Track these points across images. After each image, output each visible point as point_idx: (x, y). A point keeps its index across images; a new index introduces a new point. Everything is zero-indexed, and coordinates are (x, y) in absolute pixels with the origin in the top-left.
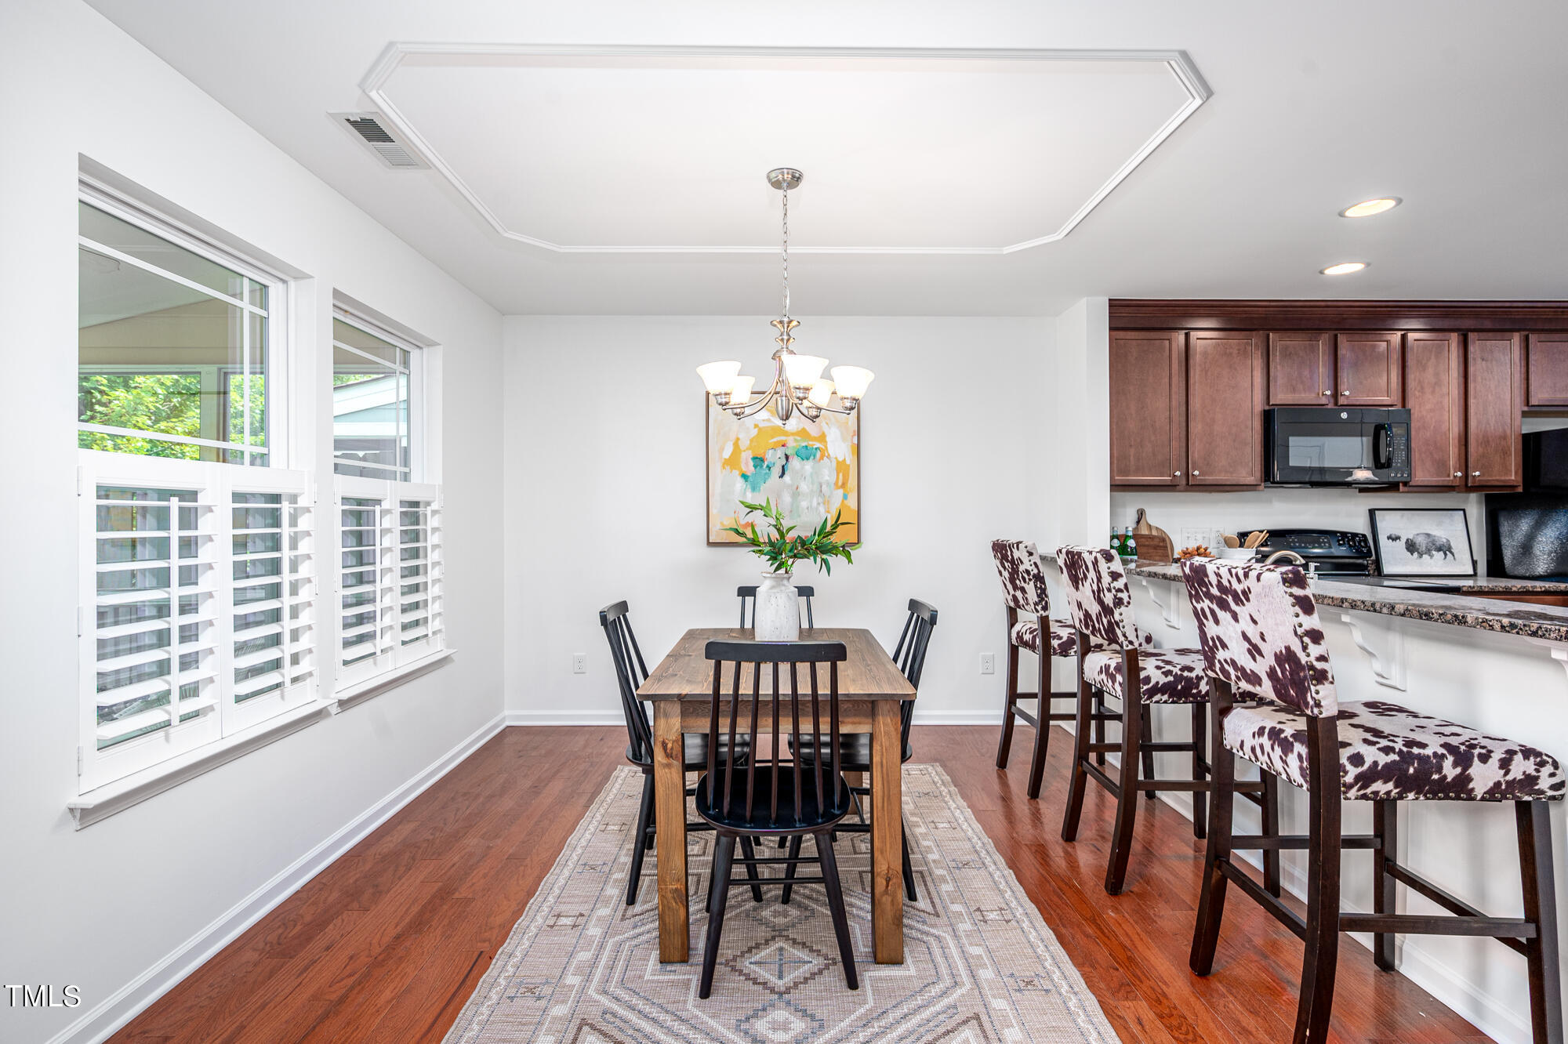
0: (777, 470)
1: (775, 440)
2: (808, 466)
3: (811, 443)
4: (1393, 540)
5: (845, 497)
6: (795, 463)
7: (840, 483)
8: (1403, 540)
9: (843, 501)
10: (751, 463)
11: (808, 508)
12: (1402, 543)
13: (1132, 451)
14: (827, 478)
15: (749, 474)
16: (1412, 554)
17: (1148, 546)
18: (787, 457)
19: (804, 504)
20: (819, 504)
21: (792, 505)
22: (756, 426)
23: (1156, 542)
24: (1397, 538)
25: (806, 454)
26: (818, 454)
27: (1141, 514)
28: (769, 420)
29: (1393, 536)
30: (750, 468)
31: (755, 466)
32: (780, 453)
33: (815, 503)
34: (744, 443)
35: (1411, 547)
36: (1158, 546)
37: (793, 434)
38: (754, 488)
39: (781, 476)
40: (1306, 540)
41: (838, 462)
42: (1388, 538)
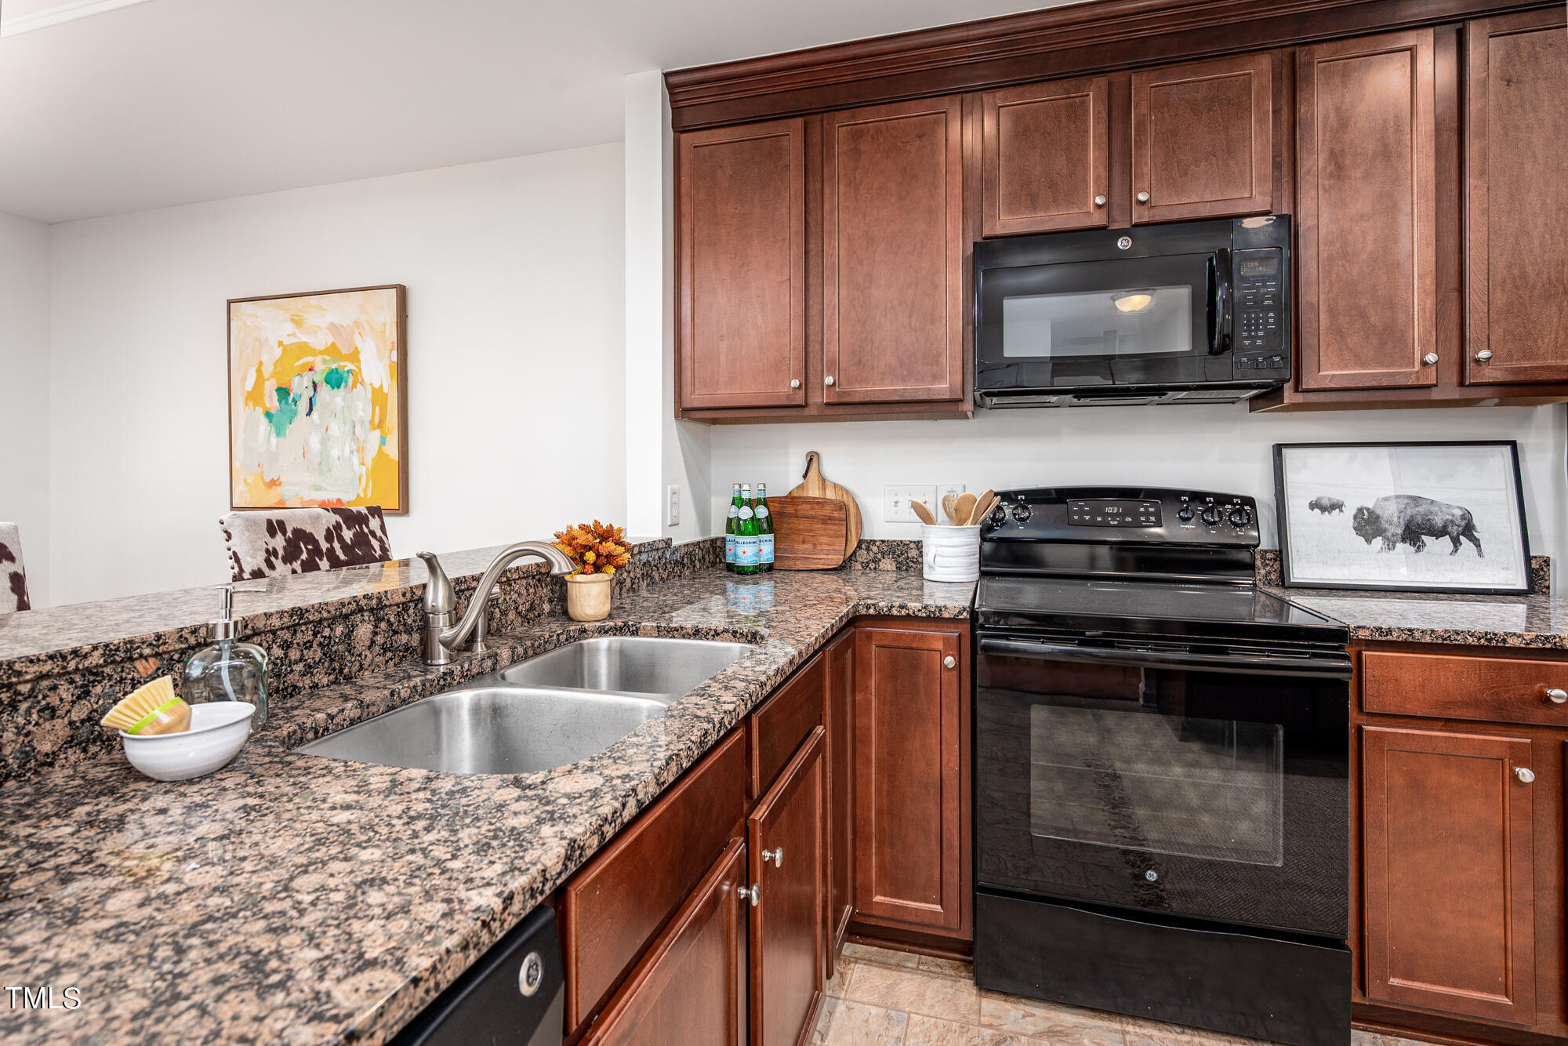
0: (303, 406)
1: (301, 362)
2: (338, 397)
3: (342, 364)
4: (1323, 509)
5: (383, 442)
6: (324, 392)
7: (377, 421)
8: (1350, 511)
9: (381, 447)
10: (275, 397)
11: (339, 459)
12: (1344, 520)
13: (724, 346)
14: (361, 413)
15: (274, 412)
16: (1368, 541)
17: (812, 517)
18: (315, 386)
19: (335, 453)
20: (352, 452)
21: (321, 454)
22: (280, 343)
23: (826, 511)
24: (1336, 506)
25: (335, 380)
26: (351, 380)
27: (812, 458)
28: (294, 335)
29: (1325, 502)
30: (273, 402)
31: (280, 401)
32: (307, 381)
33: (347, 452)
34: (268, 369)
35: (1368, 525)
36: (830, 518)
37: (321, 352)
38: (279, 432)
39: (309, 414)
40: (1109, 510)
41: (374, 390)
42: (1312, 506)
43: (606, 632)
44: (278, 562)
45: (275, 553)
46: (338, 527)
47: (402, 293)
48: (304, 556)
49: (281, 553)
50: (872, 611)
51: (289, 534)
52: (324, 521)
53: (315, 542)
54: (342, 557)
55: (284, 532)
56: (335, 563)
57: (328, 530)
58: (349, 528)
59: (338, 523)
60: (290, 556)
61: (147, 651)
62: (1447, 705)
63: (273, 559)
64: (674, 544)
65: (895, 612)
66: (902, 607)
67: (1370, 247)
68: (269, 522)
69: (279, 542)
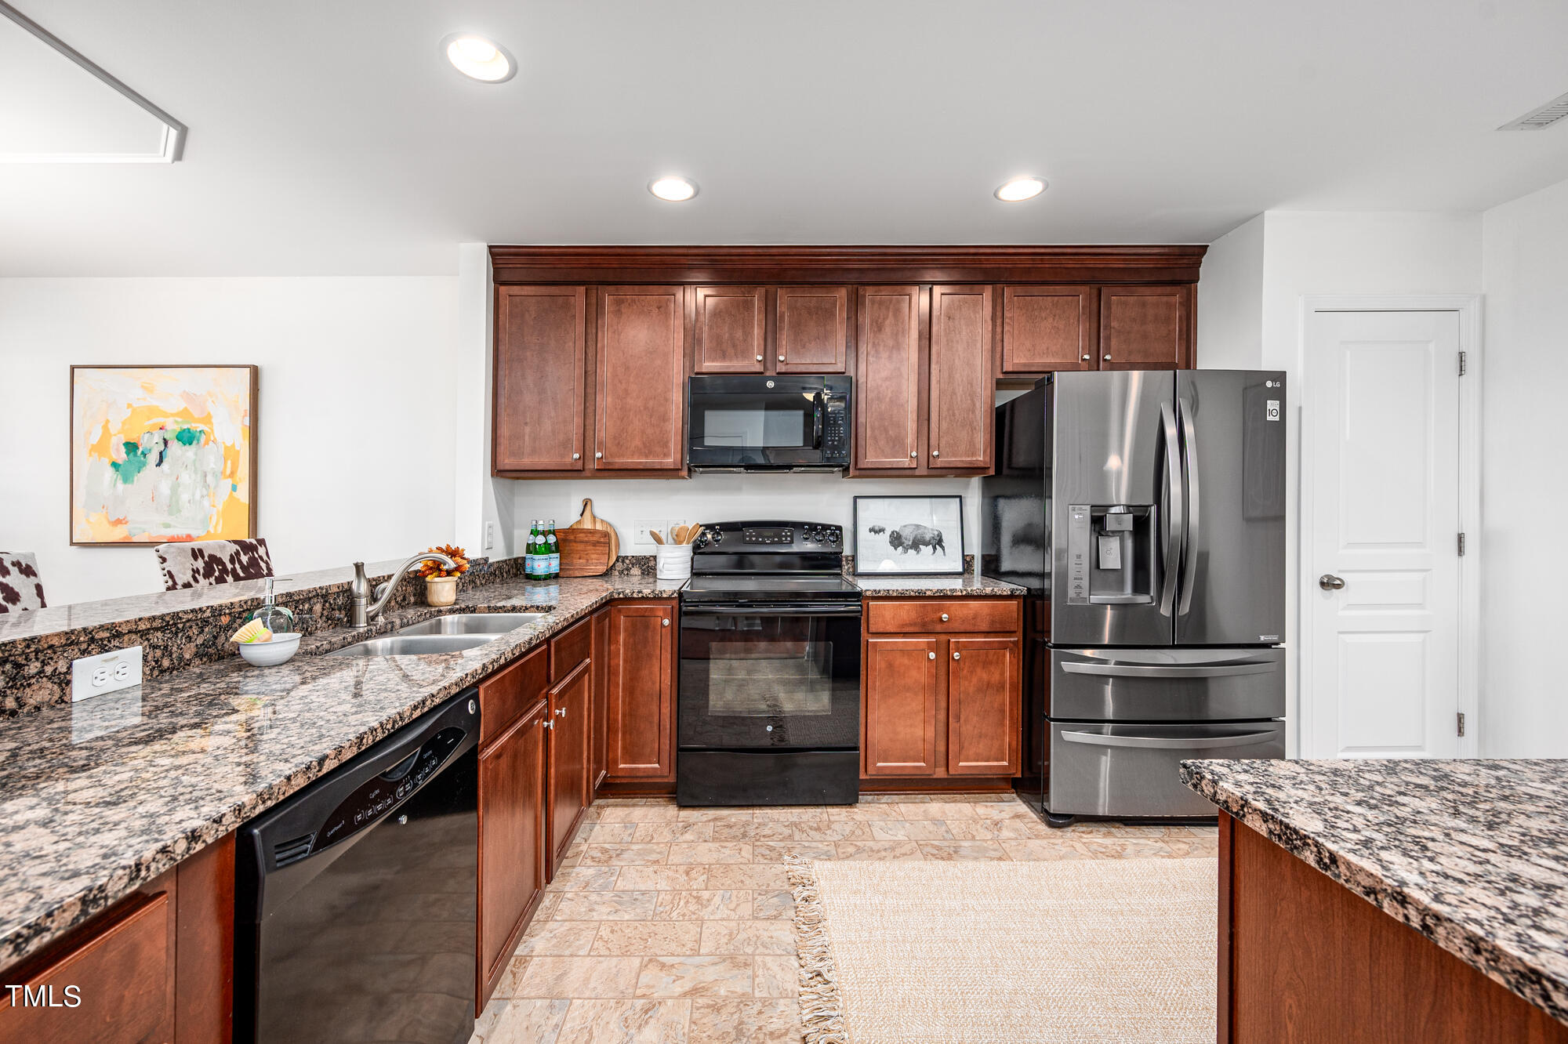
0: (153, 457)
1: (151, 422)
2: (190, 452)
3: (193, 425)
4: (876, 532)
5: (234, 488)
6: (175, 447)
7: (228, 472)
8: (888, 533)
9: (231, 493)
10: (123, 450)
11: (189, 502)
12: (885, 538)
13: (527, 429)
14: (212, 465)
15: (120, 462)
16: (896, 549)
17: (587, 542)
18: (166, 442)
19: (185, 497)
20: (202, 497)
21: (171, 498)
22: (129, 406)
23: (595, 538)
24: (882, 530)
25: (187, 438)
26: (203, 438)
27: (587, 503)
28: (144, 399)
29: (877, 528)
30: (121, 456)
31: (128, 453)
32: (157, 437)
33: (198, 496)
34: (116, 425)
35: (896, 540)
36: (598, 542)
37: (173, 415)
38: (126, 480)
39: (159, 465)
40: (766, 534)
41: (226, 448)
42: (870, 530)
43: (454, 612)
44: (200, 578)
45: (198, 571)
46: (237, 554)
47: (255, 372)
48: (217, 574)
49: (202, 571)
50: (621, 596)
51: (206, 558)
52: (228, 549)
53: (224, 564)
54: (242, 574)
55: (203, 557)
56: (237, 578)
57: (231, 555)
58: (245, 554)
59: (238, 551)
60: (208, 574)
61: (227, 611)
62: (903, 626)
63: (197, 575)
64: (490, 561)
65: (635, 595)
66: (639, 592)
67: (890, 395)
68: (193, 550)
69: (200, 564)
